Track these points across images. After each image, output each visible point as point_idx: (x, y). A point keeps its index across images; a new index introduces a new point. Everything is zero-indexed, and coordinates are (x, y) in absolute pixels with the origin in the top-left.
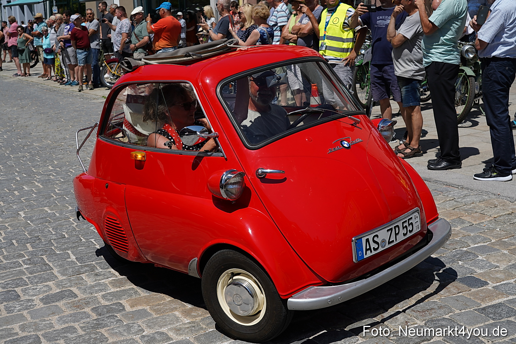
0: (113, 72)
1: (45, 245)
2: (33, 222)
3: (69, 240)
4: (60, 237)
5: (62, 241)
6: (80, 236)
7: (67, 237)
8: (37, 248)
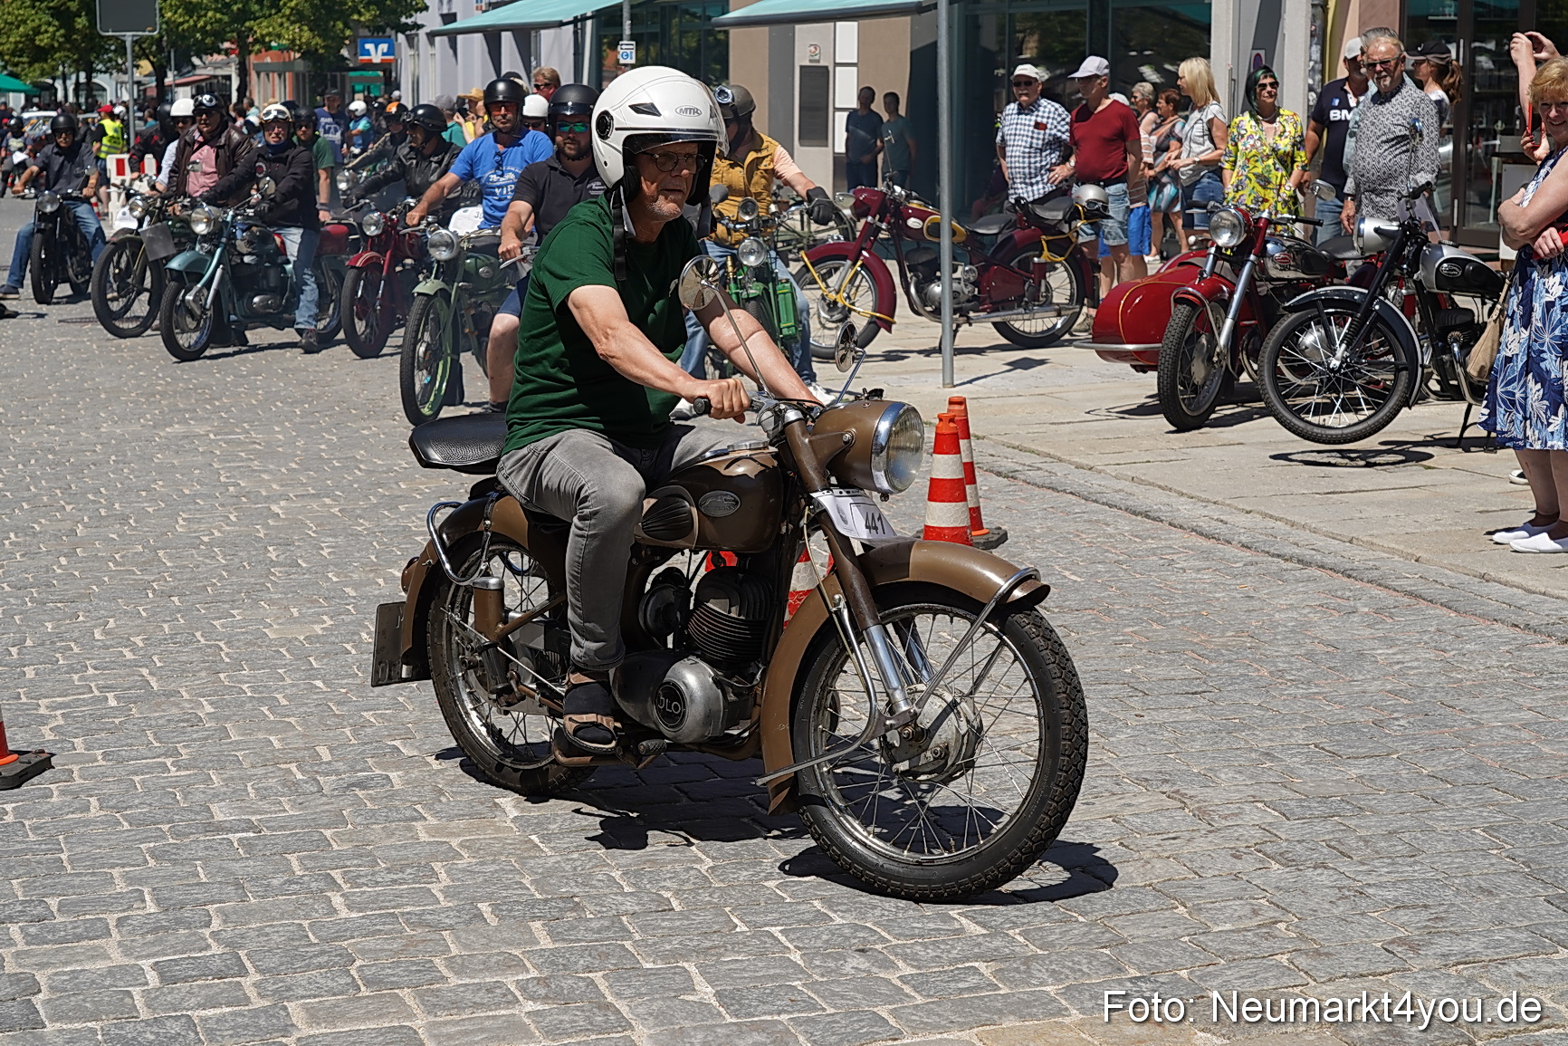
0: (832, 296)
1: (599, 932)
2: (550, 841)
3: (686, 922)
4: (654, 908)
5: (664, 924)
6: (727, 909)
7: (678, 909)
8: (572, 941)
